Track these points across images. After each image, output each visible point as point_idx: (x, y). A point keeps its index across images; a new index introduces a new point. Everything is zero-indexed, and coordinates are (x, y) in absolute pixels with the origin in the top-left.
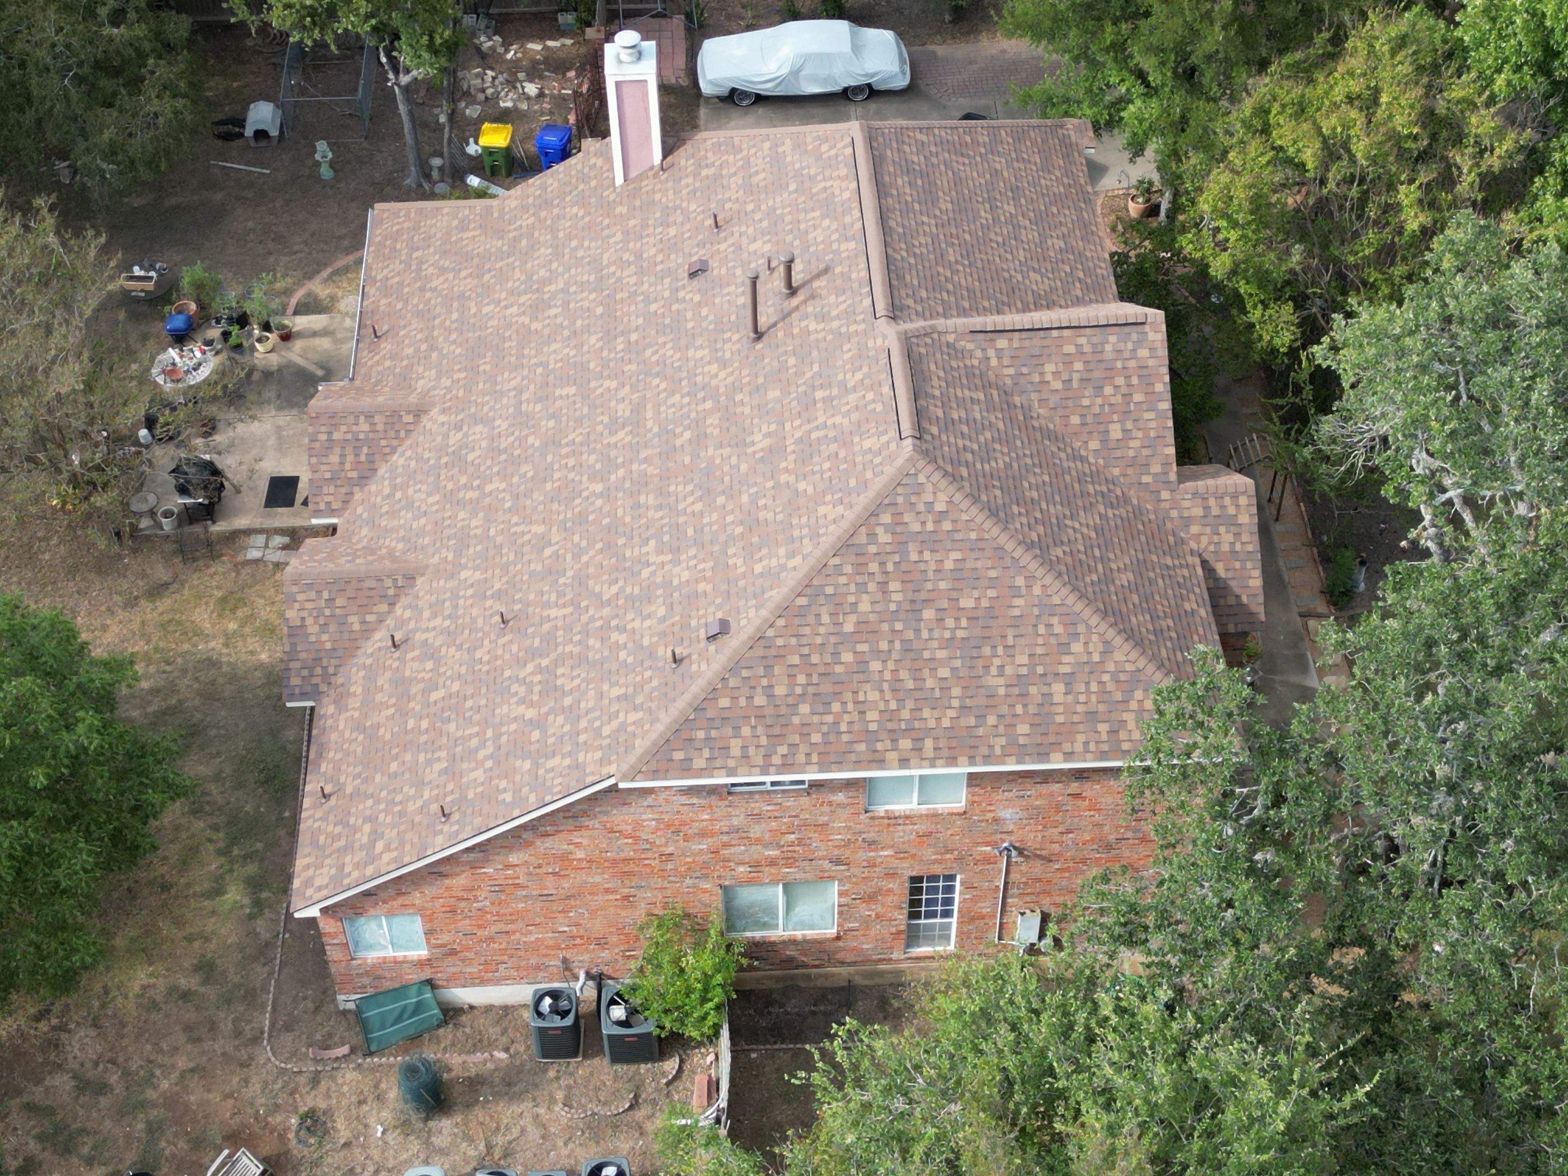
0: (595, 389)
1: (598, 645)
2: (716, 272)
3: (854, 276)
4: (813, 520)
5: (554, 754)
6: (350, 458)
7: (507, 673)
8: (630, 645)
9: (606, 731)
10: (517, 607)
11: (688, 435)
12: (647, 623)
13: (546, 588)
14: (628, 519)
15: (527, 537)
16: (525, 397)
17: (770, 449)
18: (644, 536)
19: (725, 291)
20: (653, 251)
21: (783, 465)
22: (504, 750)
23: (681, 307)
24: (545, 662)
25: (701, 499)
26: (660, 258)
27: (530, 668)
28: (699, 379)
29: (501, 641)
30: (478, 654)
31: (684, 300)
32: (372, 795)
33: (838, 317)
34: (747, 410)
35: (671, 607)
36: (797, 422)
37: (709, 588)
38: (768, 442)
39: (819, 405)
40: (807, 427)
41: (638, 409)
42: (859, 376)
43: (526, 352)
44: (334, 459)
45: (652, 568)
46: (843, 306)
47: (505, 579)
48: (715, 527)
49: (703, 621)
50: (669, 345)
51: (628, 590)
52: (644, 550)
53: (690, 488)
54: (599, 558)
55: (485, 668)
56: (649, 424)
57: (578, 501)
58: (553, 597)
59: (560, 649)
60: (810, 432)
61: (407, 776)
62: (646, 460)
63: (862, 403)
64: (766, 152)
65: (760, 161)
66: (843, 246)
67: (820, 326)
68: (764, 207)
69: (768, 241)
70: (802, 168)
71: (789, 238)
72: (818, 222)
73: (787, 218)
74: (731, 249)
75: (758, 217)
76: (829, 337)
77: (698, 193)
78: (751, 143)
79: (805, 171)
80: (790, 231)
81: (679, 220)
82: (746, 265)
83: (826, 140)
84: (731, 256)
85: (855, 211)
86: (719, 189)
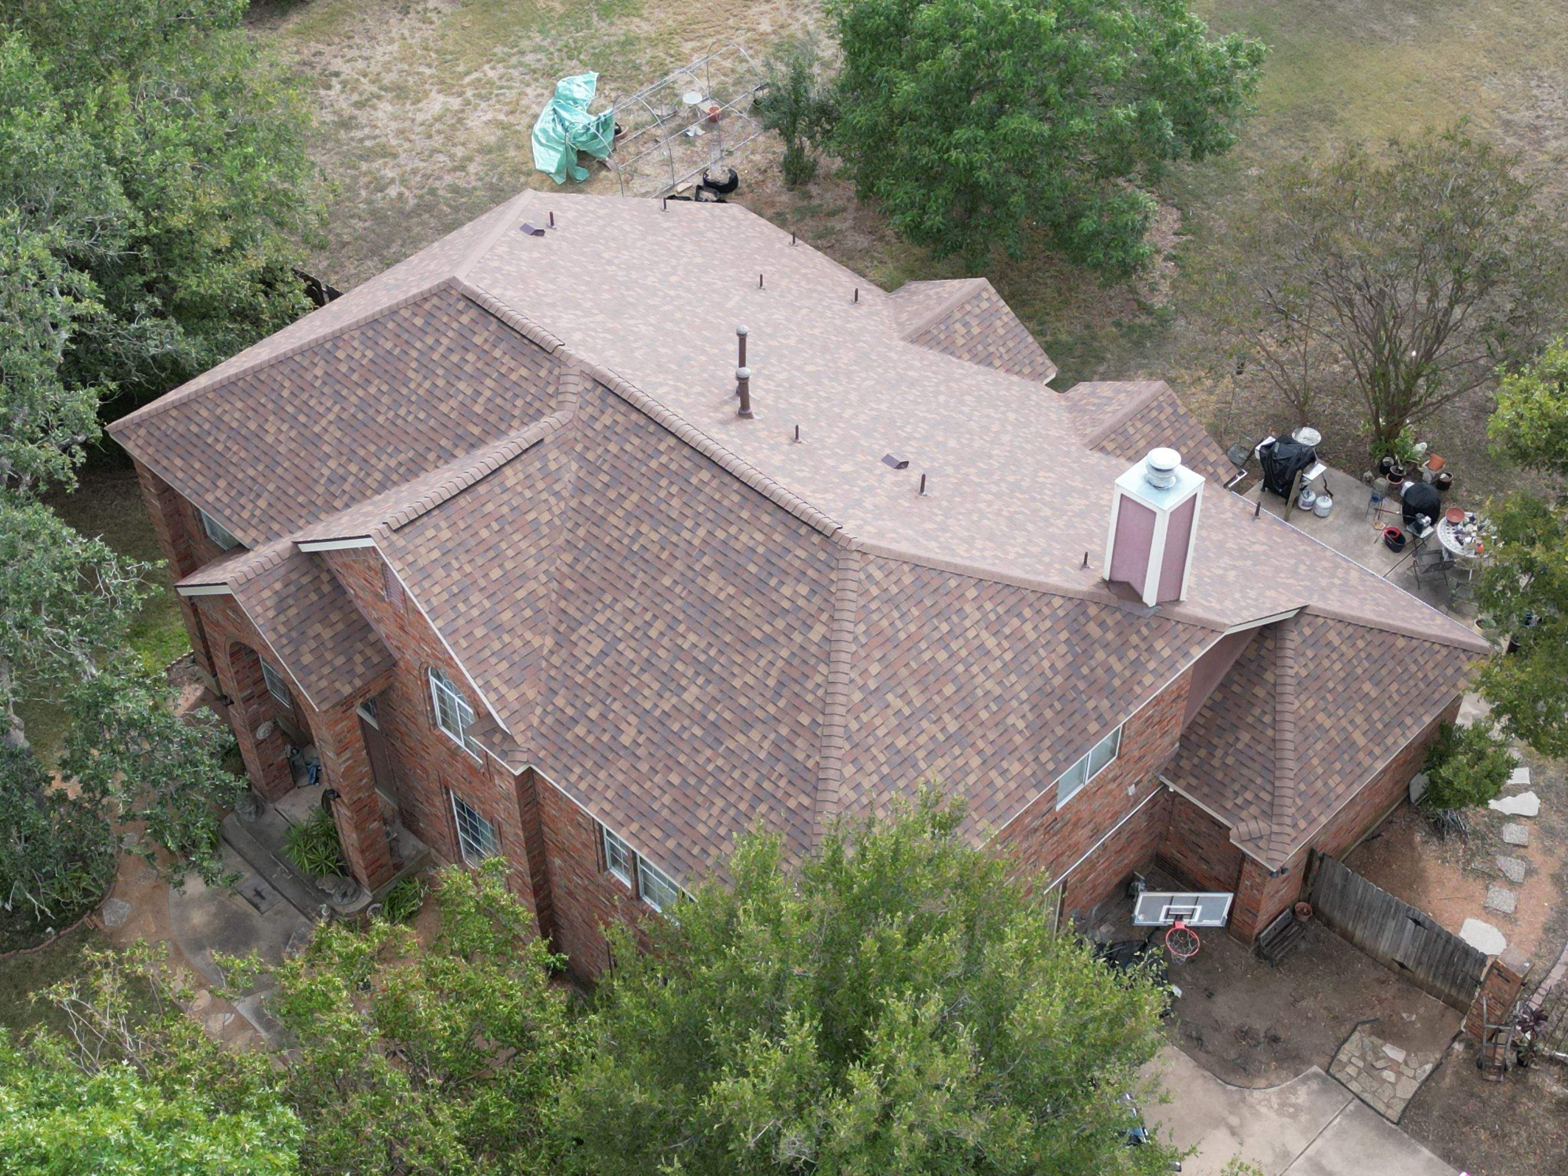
64: (953, 547)
65: (951, 541)
66: (725, 437)
67: (671, 383)
68: (885, 498)
69: (834, 467)
70: (876, 519)
71: (810, 462)
72: (788, 467)
73: (835, 480)
74: (877, 472)
75: (880, 492)
76: (648, 372)
77: (998, 533)
78: (990, 561)
79: (870, 515)
80: (815, 467)
81: (991, 516)
82: (836, 453)
83: (879, 536)
84: (868, 466)
85: (749, 463)
86: (973, 530)
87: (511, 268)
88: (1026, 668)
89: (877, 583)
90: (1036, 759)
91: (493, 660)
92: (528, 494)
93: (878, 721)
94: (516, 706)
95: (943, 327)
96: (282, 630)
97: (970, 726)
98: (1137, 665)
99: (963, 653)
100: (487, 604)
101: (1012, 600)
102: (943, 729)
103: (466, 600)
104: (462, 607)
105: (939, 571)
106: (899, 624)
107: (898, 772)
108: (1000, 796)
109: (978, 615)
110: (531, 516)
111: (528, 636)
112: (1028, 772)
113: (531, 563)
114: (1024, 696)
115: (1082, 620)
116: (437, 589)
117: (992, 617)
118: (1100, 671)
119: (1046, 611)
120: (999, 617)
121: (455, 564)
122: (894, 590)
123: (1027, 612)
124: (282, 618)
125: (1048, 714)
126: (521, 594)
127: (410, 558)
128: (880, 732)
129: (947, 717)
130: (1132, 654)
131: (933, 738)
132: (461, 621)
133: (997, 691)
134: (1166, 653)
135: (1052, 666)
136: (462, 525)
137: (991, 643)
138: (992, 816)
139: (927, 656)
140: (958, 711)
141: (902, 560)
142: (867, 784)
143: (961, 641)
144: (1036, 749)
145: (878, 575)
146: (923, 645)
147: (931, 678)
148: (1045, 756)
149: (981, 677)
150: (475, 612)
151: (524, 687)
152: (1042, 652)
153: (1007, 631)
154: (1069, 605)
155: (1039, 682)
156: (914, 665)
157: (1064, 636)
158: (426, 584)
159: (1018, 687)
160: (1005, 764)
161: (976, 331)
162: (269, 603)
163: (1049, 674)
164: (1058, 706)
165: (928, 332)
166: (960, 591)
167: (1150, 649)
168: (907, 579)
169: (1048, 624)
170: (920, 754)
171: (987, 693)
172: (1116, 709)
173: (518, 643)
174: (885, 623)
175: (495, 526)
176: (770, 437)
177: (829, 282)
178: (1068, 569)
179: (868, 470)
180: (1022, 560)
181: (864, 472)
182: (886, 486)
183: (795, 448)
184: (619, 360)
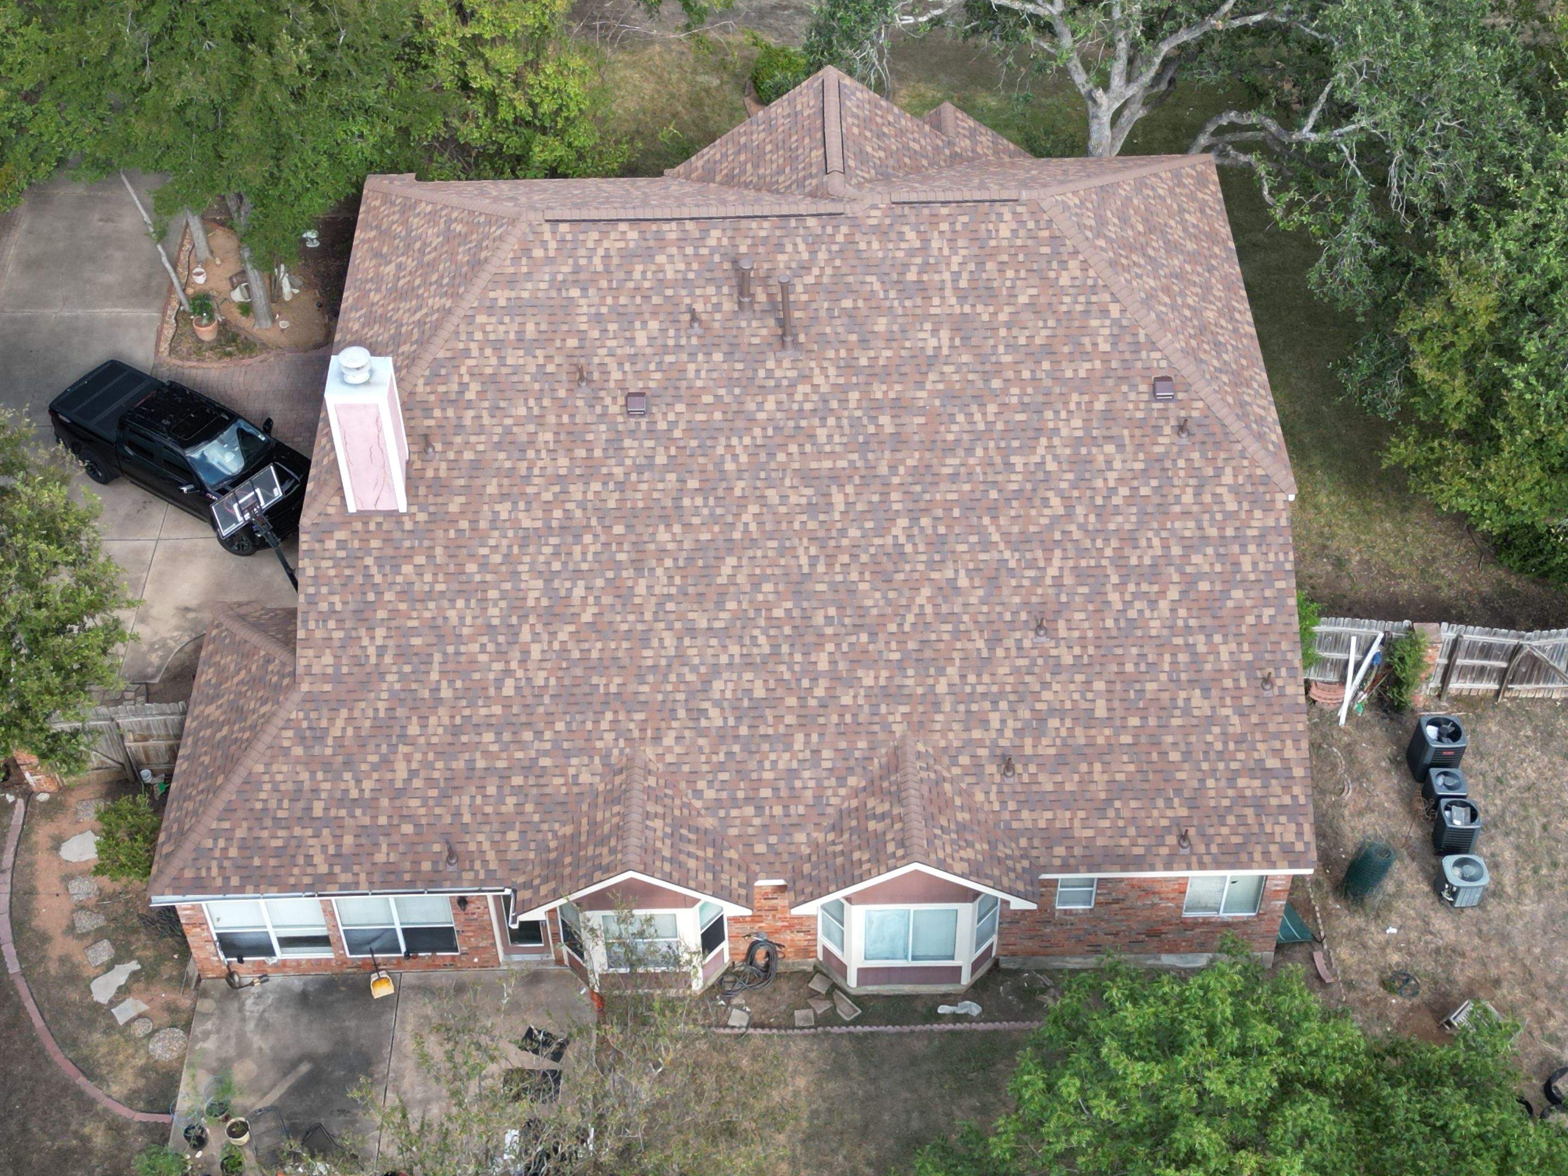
0: (746, 531)
1: (1120, 519)
2: (652, 384)
3: (763, 233)
4: (1071, 291)
5: (1237, 564)
6: (692, 849)
7: (1110, 623)
8: (1135, 483)
9: (1232, 506)
10: (1023, 616)
11: (885, 420)
12: (1117, 465)
13: (1013, 583)
14: (967, 487)
15: (929, 609)
16: (703, 624)
17: (955, 330)
18: (1000, 467)
19: (691, 374)
20: (563, 461)
21: (985, 317)
22: (1207, 621)
23: (682, 425)
24: (1115, 579)
25: (982, 405)
26: (581, 453)
27: (1114, 597)
28: (808, 406)
29: (1063, 633)
30: (1068, 660)
31: (673, 425)
32: (1202, 781)
33: (813, 253)
34: (889, 353)
35: (1109, 439)
36: (936, 301)
37: (1103, 398)
38: (945, 334)
39: (925, 277)
40: (948, 292)
41: (807, 477)
42: (911, 235)
43: (625, 627)
44: (692, 863)
45: (1049, 458)
46: (802, 247)
47: (975, 635)
48: (1030, 390)
49: (1142, 406)
50: (735, 441)
51: (1064, 485)
52: (1019, 468)
53: (960, 418)
54: (1002, 521)
55: (1091, 650)
56: (842, 464)
57: (909, 548)
58: (1031, 573)
59: (1104, 562)
60: (956, 288)
61: (1193, 739)
62: (893, 468)
63: (948, 235)
64: (493, 320)
65: (502, 328)
66: (712, 242)
67: (816, 271)
68: (584, 327)
69: (644, 323)
70: (552, 281)
71: (656, 300)
72: (653, 268)
73: (622, 300)
74: (627, 367)
75: (596, 334)
76: (838, 263)
77: (502, 404)
78: (463, 337)
79: (560, 277)
80: (646, 298)
81: (531, 428)
82: (665, 349)
83: (527, 251)
84: (639, 367)
85: (666, 227)
86: (515, 378)
87: (1065, 280)
91: (724, 150)
94: (694, 166)
100: (755, 144)
102: (404, 276)
103: (764, 130)
104: (762, 127)
106: (468, 247)
107: (407, 243)
109: (436, 307)
110: (787, 169)
116: (780, 110)
121: (787, 121)
122: (485, 244)
127: (804, 92)
128: (430, 231)
129: (407, 279)
131: (405, 268)
132: (754, 127)
133: (395, 318)
136: (806, 123)
137: (418, 316)
139: (442, 266)
140: (405, 287)
142: (416, 220)
143: (432, 293)
146: (448, 264)
147: (430, 270)
149: (407, 307)
150: (755, 136)
153: (416, 330)
156: (444, 257)
158: (786, 103)
160: (362, 319)
166: (455, 295)
170: (404, 259)
173: (725, 165)
174: (474, 237)
175: (794, 145)
176: (706, 299)
177: (1069, 787)
178: (431, 422)
179: (633, 358)
180: (456, 378)
181: (629, 350)
182: (603, 352)
183: (683, 308)
184: (862, 246)
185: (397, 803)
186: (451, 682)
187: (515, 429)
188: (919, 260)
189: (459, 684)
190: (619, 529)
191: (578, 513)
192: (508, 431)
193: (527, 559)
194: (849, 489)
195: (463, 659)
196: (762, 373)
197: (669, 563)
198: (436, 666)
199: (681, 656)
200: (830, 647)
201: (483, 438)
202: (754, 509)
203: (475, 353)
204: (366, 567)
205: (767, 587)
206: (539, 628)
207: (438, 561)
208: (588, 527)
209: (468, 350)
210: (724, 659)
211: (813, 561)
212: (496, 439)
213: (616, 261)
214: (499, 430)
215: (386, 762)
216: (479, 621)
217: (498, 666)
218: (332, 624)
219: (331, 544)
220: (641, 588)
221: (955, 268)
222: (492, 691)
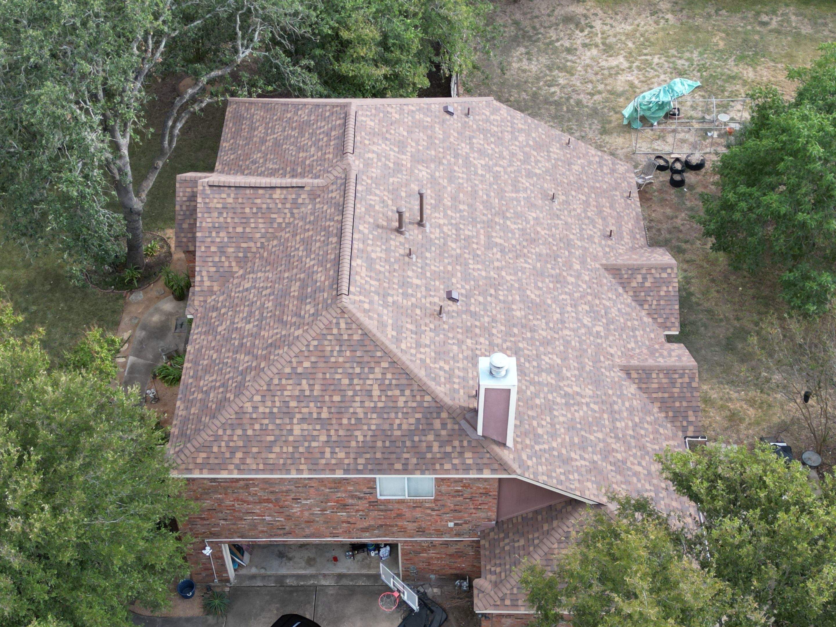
1: (504, 153)
5: (522, 129)
8: (489, 141)
12: (481, 142)
24: (530, 167)
32: (606, 182)
35: (470, 139)
36: (404, 162)
37: (452, 131)
38: (420, 167)
39: (392, 161)
45: (479, 161)
48: (448, 152)
51: (491, 163)
52: (483, 173)
55: (559, 188)
59: (523, 167)
61: (590, 176)
64: (404, 341)
65: (409, 339)
66: (366, 231)
67: (385, 198)
68: (410, 303)
69: (408, 277)
70: (382, 306)
71: (396, 267)
72: (378, 261)
73: (396, 281)
74: (432, 293)
75: (413, 300)
76: (382, 188)
77: (451, 355)
78: (414, 359)
79: (381, 302)
80: (395, 270)
81: (464, 347)
82: (423, 274)
83: (365, 311)
84: (432, 288)
85: (355, 246)
86: (437, 344)
87: (397, 116)
88: (385, 416)
89: (339, 329)
90: (355, 459)
91: (210, 264)
92: (280, 206)
93: (289, 387)
94: (206, 289)
95: (630, 272)
96: (184, 208)
97: (334, 421)
98: (447, 456)
99: (358, 388)
100: (226, 240)
101: (404, 382)
102: (319, 413)
103: (218, 233)
104: (214, 234)
105: (376, 344)
106: (335, 354)
107: (281, 416)
108: (323, 461)
109: (380, 376)
110: (273, 216)
111: (234, 264)
112: (346, 461)
113: (258, 235)
114: (373, 427)
115: (435, 415)
116: (209, 220)
117: (387, 382)
118: (424, 444)
119: (418, 398)
120: (390, 384)
121: (225, 215)
122: (345, 337)
123: (407, 392)
124: (188, 203)
125: (379, 444)
126: (244, 245)
127: (207, 200)
128: (286, 393)
129: (325, 409)
130: (449, 449)
131: (311, 413)
132: (209, 240)
133: (361, 416)
134: (469, 461)
135: (400, 425)
136: (240, 200)
137: (376, 393)
138: (311, 467)
139: (338, 376)
140: (333, 410)
141: (360, 326)
142: (261, 410)
143: (361, 382)
144: (359, 454)
145: (343, 325)
146: (340, 371)
147: (332, 387)
148: (361, 461)
149: (358, 404)
150: (218, 240)
151: (215, 284)
152: (400, 415)
153: (390, 393)
154: (433, 404)
155: (386, 427)
156: (328, 376)
157: (418, 416)
158: (206, 215)
159: (374, 422)
160: (337, 450)
161: (647, 284)
162: (187, 194)
163: (395, 427)
164: (387, 444)
165: (619, 270)
166: (379, 360)
167: (461, 454)
168: (356, 337)
169: (414, 405)
170: (298, 416)
171: (355, 413)
172: (418, 467)
173: (227, 264)
174: (329, 348)
175: (255, 210)
176: (396, 246)
177: (614, 222)
178: (462, 392)
179: (428, 289)
180: (437, 371)
181: (423, 289)
182: (423, 300)
183: (401, 258)
184: (374, 175)
185: (654, 476)
186: (594, 431)
187: (465, 354)
188: (383, 159)
189: (595, 428)
190: (516, 331)
191: (509, 344)
192: (466, 358)
193: (532, 375)
194: (494, 234)
195: (582, 422)
196: (437, 242)
197: (531, 317)
198: (587, 435)
199: (573, 330)
200: (565, 274)
201: (470, 371)
202: (503, 273)
203: (423, 357)
204: (540, 450)
205: (540, 284)
206: (566, 383)
207: (535, 415)
208: (515, 343)
209: (421, 359)
210: (573, 314)
211: (526, 262)
212: (470, 365)
213: (373, 274)
214: (465, 362)
215: (636, 474)
216: (564, 408)
217: (585, 408)
218: (571, 477)
219: (530, 463)
220: (544, 333)
221: (388, 148)
222: (597, 415)
